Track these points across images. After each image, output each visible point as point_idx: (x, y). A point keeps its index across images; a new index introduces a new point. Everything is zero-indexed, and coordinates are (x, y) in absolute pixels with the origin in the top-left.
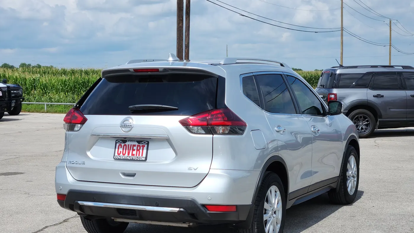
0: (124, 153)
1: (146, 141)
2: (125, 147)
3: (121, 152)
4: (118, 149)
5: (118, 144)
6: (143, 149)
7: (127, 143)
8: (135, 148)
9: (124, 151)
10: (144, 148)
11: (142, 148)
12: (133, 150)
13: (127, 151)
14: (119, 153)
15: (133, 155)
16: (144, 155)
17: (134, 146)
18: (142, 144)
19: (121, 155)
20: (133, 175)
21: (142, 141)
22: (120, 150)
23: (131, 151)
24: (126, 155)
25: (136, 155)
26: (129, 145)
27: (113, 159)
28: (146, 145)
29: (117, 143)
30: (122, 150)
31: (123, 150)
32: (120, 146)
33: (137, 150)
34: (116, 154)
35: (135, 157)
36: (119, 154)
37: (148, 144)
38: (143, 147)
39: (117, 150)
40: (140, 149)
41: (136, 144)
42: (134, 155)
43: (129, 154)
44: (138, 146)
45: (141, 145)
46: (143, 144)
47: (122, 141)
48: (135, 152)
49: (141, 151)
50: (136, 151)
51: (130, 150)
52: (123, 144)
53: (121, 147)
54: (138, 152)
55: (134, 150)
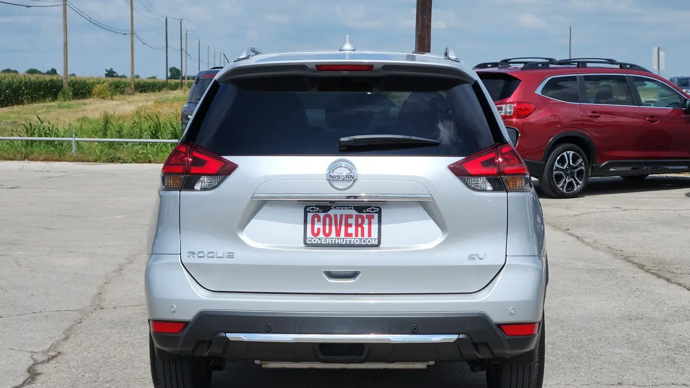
0: (327, 231)
1: (376, 207)
2: (327, 219)
3: (319, 230)
4: (313, 224)
5: (310, 215)
6: (370, 224)
7: (332, 212)
8: (350, 221)
9: (327, 227)
10: (372, 220)
11: (366, 221)
12: (348, 225)
13: (333, 228)
14: (316, 231)
15: (347, 234)
16: (375, 234)
17: (350, 216)
18: (367, 212)
19: (321, 235)
20: (354, 275)
21: (366, 208)
22: (316, 227)
23: (343, 228)
24: (333, 234)
25: (357, 235)
26: (336, 216)
27: (303, 245)
28: (376, 216)
29: (310, 212)
30: (321, 227)
31: (324, 225)
32: (316, 219)
33: (357, 225)
34: (309, 234)
35: (353, 240)
36: (316, 235)
37: (380, 213)
38: (370, 218)
39: (309, 226)
40: (363, 222)
41: (354, 213)
42: (351, 235)
43: (338, 233)
44: (357, 217)
45: (364, 215)
46: (370, 212)
47: (320, 207)
48: (352, 230)
49: (366, 227)
50: (354, 227)
51: (341, 225)
52: (322, 215)
53: (319, 221)
54: (360, 229)
55: (350, 225)
